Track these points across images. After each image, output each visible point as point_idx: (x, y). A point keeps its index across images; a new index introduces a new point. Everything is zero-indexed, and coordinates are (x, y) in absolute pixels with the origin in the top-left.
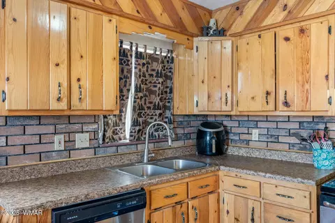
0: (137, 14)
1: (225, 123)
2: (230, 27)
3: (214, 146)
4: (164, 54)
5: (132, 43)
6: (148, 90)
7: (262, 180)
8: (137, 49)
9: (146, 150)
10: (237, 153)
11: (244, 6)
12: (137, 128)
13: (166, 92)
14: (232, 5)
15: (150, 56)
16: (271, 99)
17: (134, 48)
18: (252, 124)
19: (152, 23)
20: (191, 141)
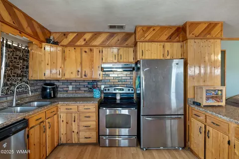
0: (13, 24)
1: (55, 83)
2: (61, 42)
3: (52, 94)
4: (23, 48)
5: (3, 38)
6: (13, 66)
7: (78, 105)
8: (7, 42)
9: (14, 99)
10: (62, 96)
11: (67, 35)
12: (7, 87)
13: (24, 68)
14: (62, 33)
15: (15, 48)
16: (80, 73)
17: (5, 42)
18: (69, 84)
19: (21, 31)
20: (38, 93)
